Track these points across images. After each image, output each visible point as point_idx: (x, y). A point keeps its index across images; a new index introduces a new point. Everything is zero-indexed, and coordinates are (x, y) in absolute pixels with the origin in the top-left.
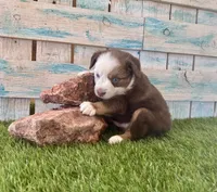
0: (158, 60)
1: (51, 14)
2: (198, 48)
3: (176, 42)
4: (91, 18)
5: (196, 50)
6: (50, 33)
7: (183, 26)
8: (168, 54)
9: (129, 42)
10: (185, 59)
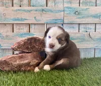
0: (73, 28)
1: (18, 11)
2: (98, 19)
3: (83, 17)
4: (36, 11)
5: (96, 20)
6: (18, 20)
7: (87, 9)
8: (79, 24)
9: (56, 20)
10: (89, 26)
